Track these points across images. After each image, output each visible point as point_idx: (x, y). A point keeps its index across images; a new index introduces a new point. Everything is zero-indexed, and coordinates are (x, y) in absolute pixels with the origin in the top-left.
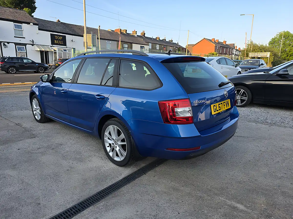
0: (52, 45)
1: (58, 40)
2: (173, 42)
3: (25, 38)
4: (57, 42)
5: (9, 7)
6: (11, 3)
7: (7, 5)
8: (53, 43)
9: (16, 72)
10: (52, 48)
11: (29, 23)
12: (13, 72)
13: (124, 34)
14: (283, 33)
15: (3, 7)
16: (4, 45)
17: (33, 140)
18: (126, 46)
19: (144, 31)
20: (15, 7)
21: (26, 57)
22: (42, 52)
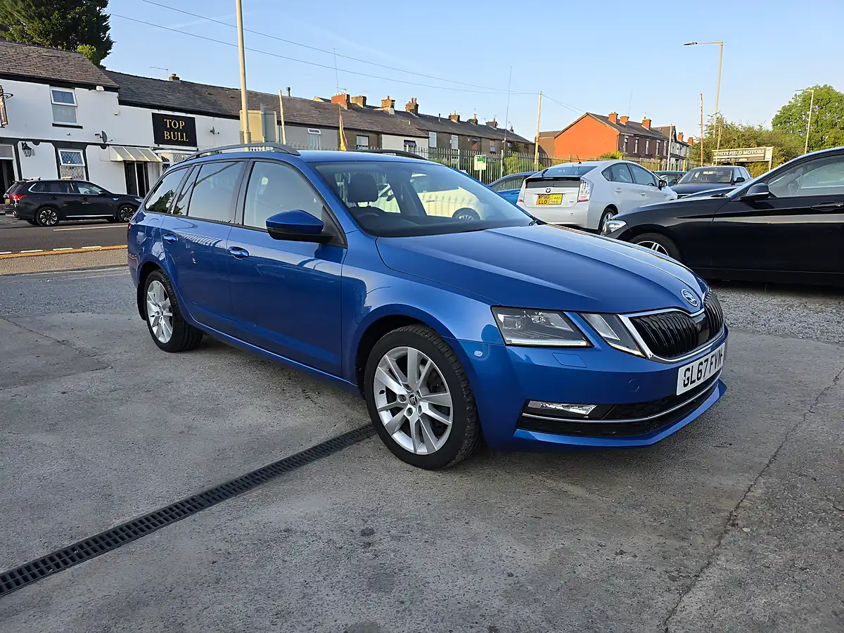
0: (156, 146)
1: (174, 130)
2: (497, 127)
3: (81, 127)
4: (170, 135)
5: (39, 45)
6: (41, 32)
7: (32, 38)
8: (159, 139)
9: (58, 221)
10: (157, 154)
11: (91, 87)
12: (50, 221)
13: (357, 109)
14: (813, 91)
15: (19, 43)
16: (26, 148)
17: (99, 374)
18: (364, 141)
19: (415, 98)
20: (54, 44)
21: (85, 180)
22: (128, 165)
